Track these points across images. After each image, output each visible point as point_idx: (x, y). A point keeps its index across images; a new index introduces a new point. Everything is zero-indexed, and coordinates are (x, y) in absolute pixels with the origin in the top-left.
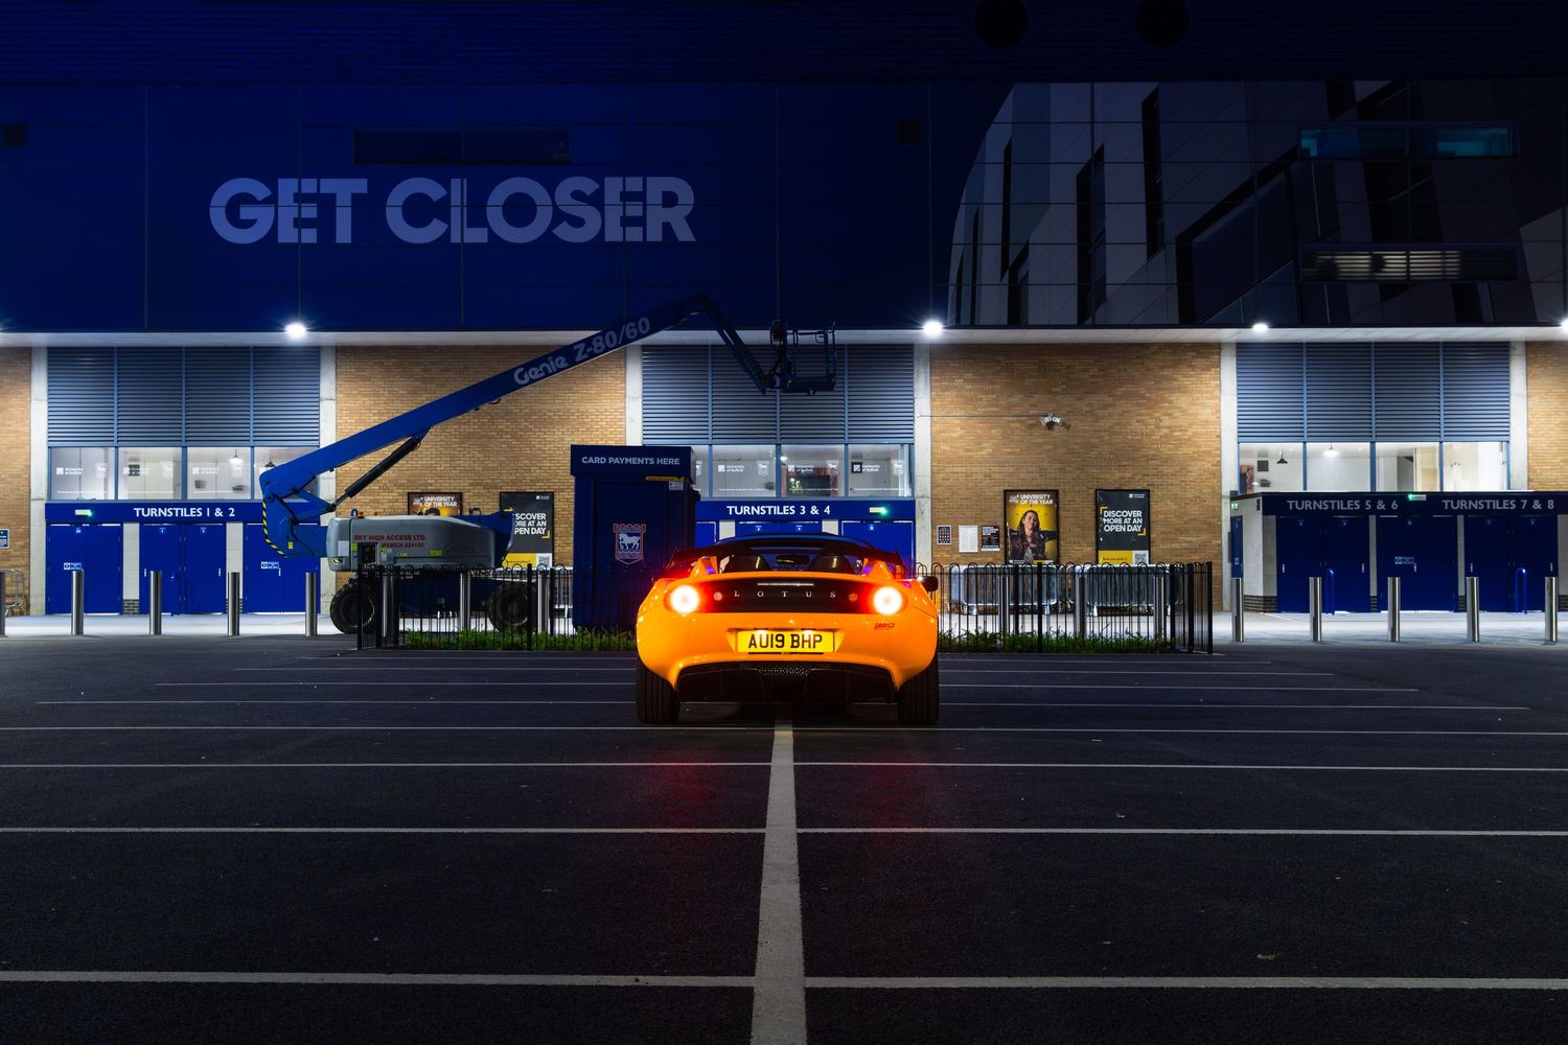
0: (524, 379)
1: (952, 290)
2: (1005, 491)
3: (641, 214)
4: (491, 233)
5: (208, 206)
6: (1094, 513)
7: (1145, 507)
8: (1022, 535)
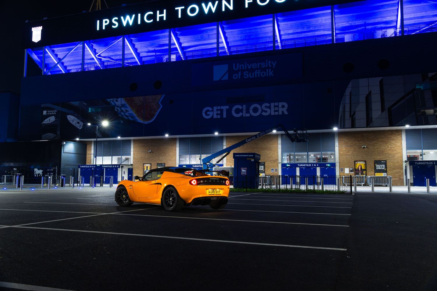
0: (247, 141)
1: (339, 121)
2: (355, 161)
3: (278, 109)
4: (250, 114)
5: (202, 112)
6: (374, 165)
7: (385, 164)
8: (359, 170)
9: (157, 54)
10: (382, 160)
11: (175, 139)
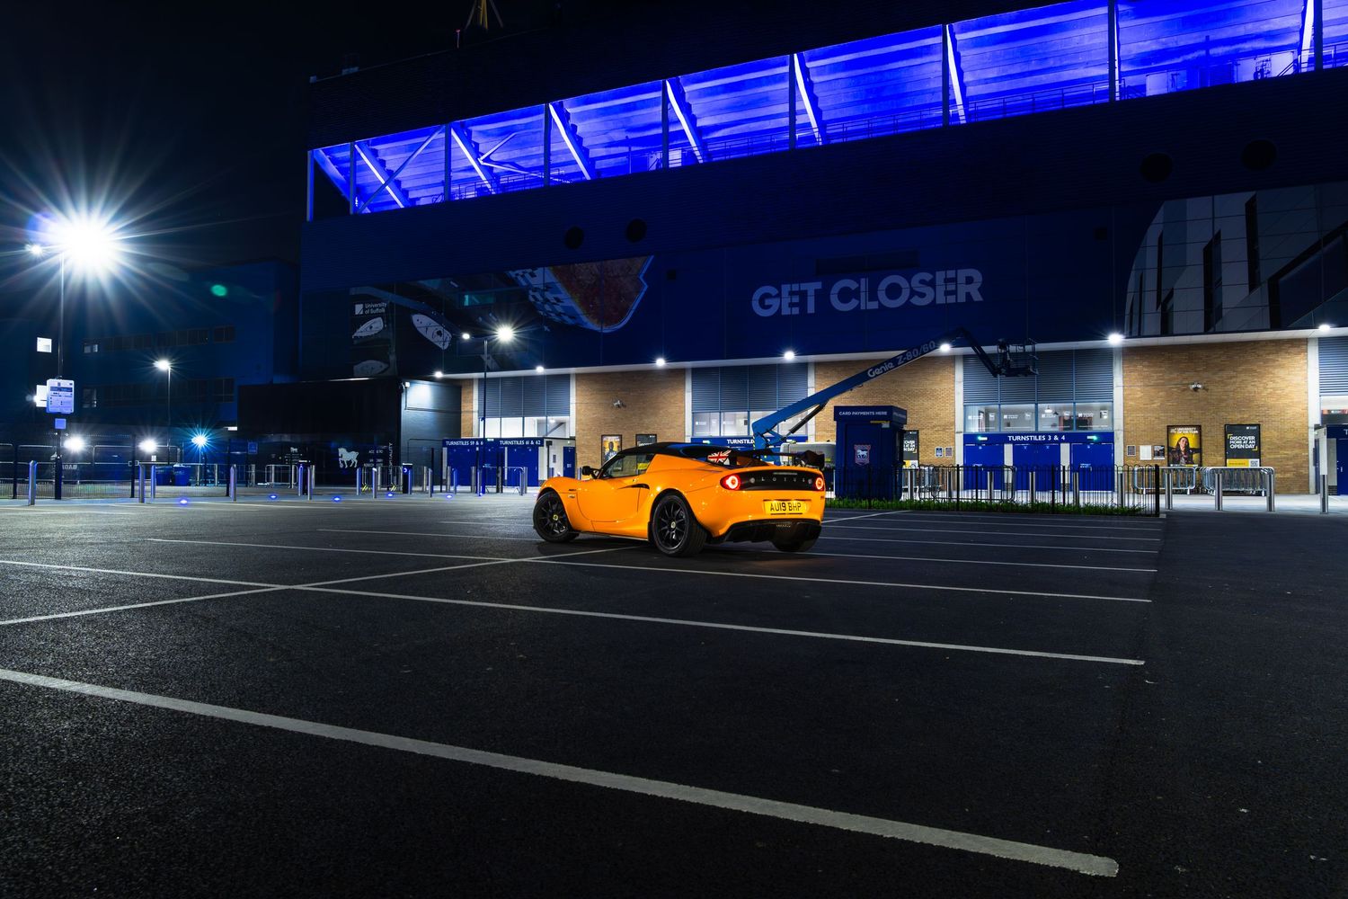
0: (872, 374)
1: (1127, 316)
2: (1168, 427)
3: (955, 289)
4: (880, 303)
6: (1223, 439)
7: (1257, 434)
8: (1179, 451)
9: (633, 149)
10: (1248, 423)
11: (680, 373)
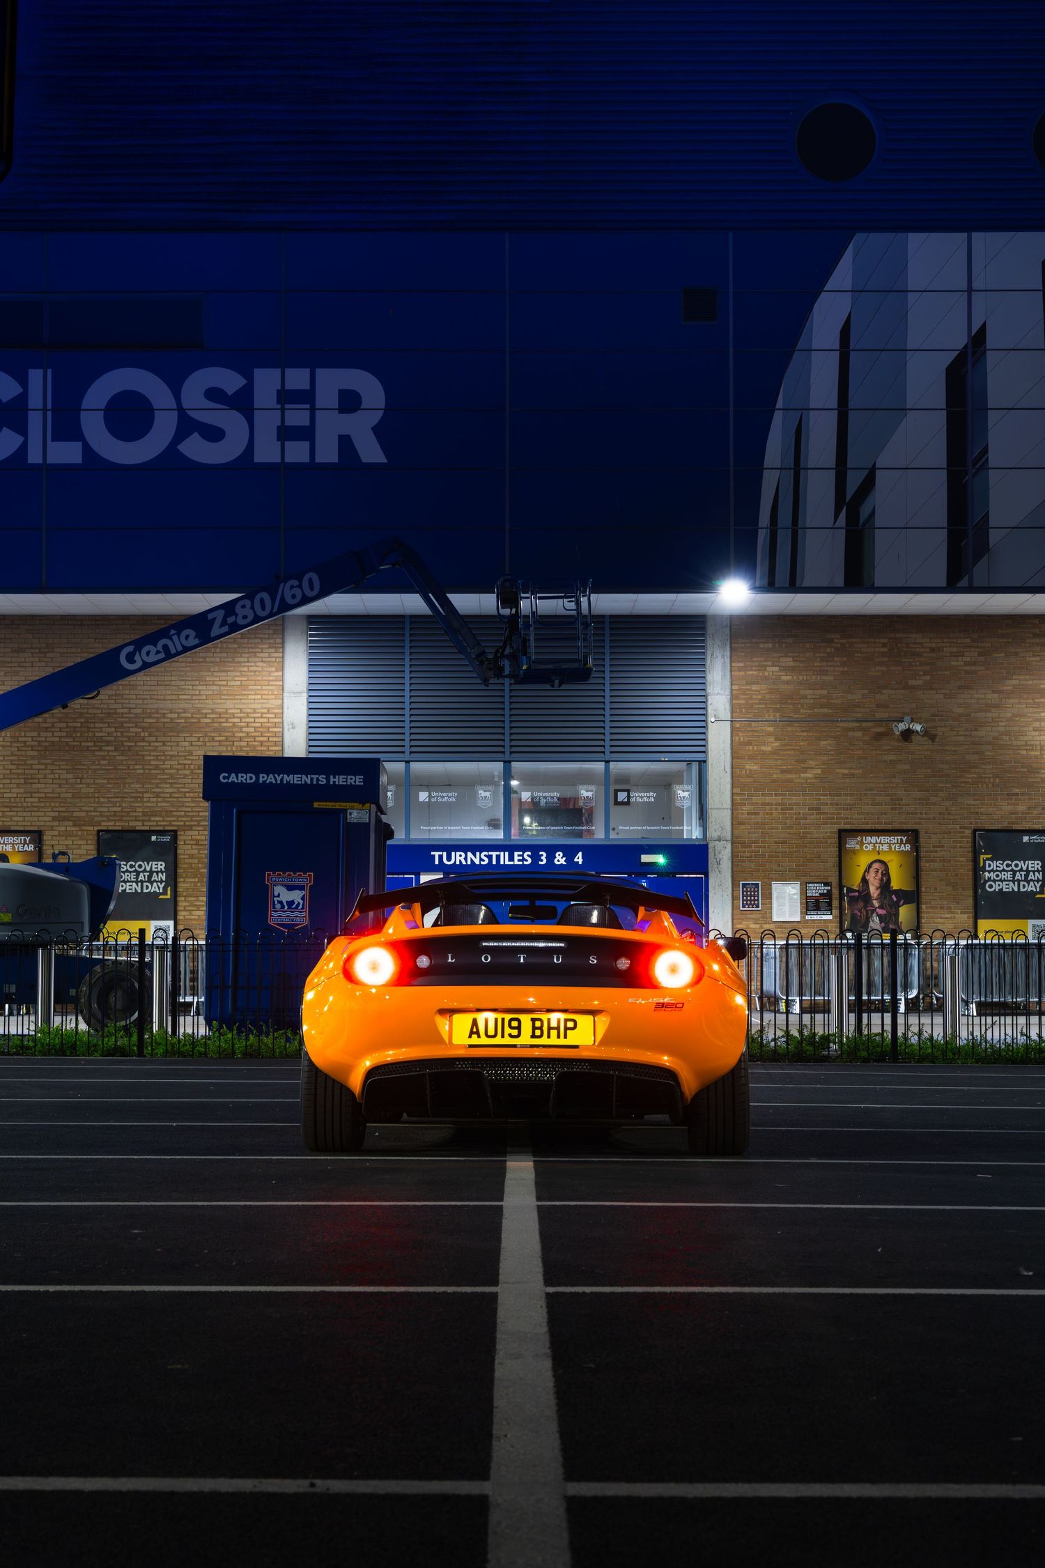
0: (135, 662)
1: (763, 536)
2: (840, 831)
3: (307, 423)
4: (87, 450)
6: (970, 865)
8: (864, 896)
10: (1026, 826)
